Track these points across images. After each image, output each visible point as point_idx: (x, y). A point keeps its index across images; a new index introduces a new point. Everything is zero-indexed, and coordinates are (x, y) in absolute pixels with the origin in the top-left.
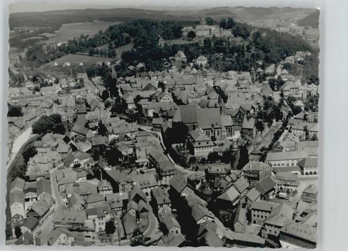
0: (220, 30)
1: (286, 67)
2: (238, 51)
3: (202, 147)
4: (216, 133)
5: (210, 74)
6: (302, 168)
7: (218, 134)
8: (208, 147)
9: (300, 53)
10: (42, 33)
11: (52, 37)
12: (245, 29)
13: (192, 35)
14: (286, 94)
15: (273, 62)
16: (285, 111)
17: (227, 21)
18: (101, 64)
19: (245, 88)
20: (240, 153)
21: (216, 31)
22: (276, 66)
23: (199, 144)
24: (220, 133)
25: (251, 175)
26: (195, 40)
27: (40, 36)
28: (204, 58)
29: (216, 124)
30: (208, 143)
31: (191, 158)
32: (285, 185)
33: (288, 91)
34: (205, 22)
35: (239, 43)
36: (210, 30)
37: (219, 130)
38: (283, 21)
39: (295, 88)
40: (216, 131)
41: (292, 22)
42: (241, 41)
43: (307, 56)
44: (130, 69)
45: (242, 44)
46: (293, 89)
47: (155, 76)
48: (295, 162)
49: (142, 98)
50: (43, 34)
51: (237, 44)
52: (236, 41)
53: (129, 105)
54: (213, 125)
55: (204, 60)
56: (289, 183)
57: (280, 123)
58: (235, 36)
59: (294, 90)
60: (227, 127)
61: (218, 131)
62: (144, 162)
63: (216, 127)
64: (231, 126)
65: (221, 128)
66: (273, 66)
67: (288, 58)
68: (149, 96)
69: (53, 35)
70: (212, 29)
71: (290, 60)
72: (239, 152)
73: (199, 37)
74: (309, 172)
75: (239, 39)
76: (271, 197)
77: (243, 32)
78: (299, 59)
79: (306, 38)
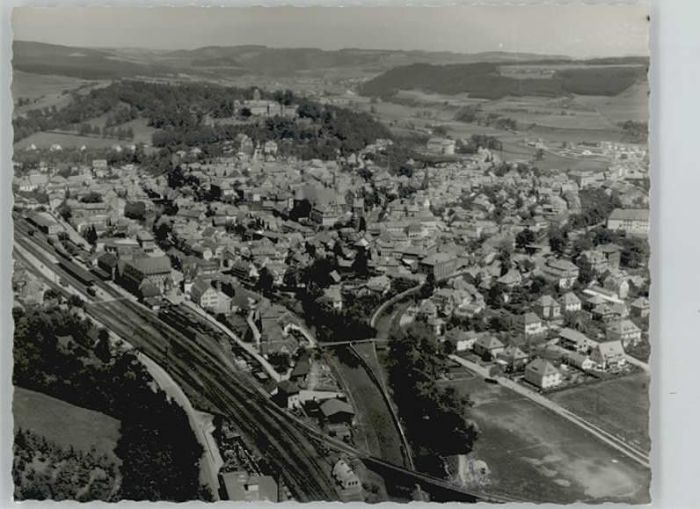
0: (281, 107)
1: (369, 156)
2: (309, 136)
6: (407, 233)
9: (381, 141)
12: (314, 108)
13: (246, 113)
14: (378, 185)
15: (352, 151)
16: (382, 198)
17: (284, 93)
18: (133, 148)
21: (275, 109)
22: (357, 156)
23: (327, 214)
26: (251, 121)
28: (274, 144)
34: (259, 96)
36: (268, 107)
38: (330, 84)
39: (385, 179)
41: (347, 87)
42: (310, 124)
43: (388, 145)
44: (179, 155)
45: (312, 127)
46: (383, 180)
48: (402, 230)
51: (307, 128)
52: (305, 123)
54: (330, 203)
55: (274, 146)
57: (380, 209)
58: (301, 116)
59: (385, 181)
60: (341, 205)
65: (337, 206)
66: (353, 155)
67: (368, 147)
70: (270, 105)
71: (371, 148)
72: (359, 221)
73: (256, 116)
75: (308, 121)
77: (313, 113)
78: (380, 149)
79: (379, 118)
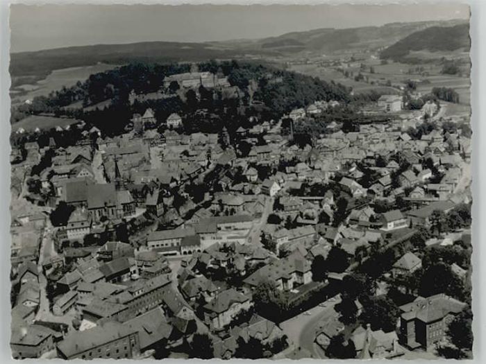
0: (214, 78)
2: (229, 105)
3: (76, 229)
4: (111, 213)
5: (170, 138)
7: (113, 213)
8: (83, 228)
9: (320, 103)
10: (20, 85)
11: (33, 90)
13: (175, 86)
14: (252, 160)
15: (271, 118)
19: (196, 155)
20: (117, 233)
21: (208, 80)
23: (73, 225)
24: (115, 213)
25: (106, 257)
27: (16, 90)
28: (176, 116)
29: (110, 202)
30: (82, 224)
31: (63, 242)
32: (146, 266)
33: (254, 156)
34: (197, 68)
35: (233, 94)
36: (201, 79)
37: (114, 208)
39: (266, 153)
40: (110, 209)
42: (237, 92)
44: (83, 135)
45: (237, 95)
46: (263, 153)
47: (104, 144)
49: (56, 174)
50: (21, 87)
51: (231, 96)
52: (230, 92)
53: (43, 183)
54: (106, 204)
55: (176, 120)
56: (149, 264)
58: (232, 85)
59: (265, 154)
60: (124, 205)
61: (112, 210)
62: (17, 250)
63: (108, 205)
64: (129, 204)
65: (115, 206)
67: (294, 111)
68: (69, 171)
69: (35, 87)
70: (202, 77)
71: (297, 113)
72: (115, 232)
73: (186, 88)
74: (187, 251)
75: (235, 89)
76: (125, 280)
78: (315, 111)
